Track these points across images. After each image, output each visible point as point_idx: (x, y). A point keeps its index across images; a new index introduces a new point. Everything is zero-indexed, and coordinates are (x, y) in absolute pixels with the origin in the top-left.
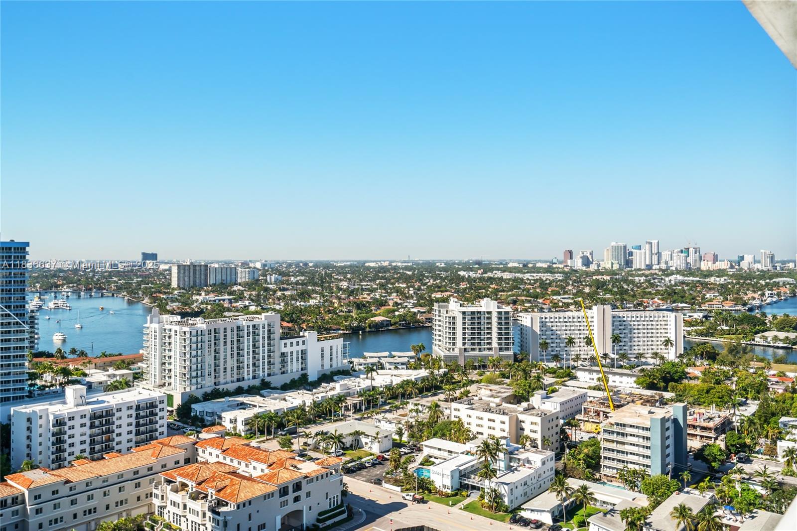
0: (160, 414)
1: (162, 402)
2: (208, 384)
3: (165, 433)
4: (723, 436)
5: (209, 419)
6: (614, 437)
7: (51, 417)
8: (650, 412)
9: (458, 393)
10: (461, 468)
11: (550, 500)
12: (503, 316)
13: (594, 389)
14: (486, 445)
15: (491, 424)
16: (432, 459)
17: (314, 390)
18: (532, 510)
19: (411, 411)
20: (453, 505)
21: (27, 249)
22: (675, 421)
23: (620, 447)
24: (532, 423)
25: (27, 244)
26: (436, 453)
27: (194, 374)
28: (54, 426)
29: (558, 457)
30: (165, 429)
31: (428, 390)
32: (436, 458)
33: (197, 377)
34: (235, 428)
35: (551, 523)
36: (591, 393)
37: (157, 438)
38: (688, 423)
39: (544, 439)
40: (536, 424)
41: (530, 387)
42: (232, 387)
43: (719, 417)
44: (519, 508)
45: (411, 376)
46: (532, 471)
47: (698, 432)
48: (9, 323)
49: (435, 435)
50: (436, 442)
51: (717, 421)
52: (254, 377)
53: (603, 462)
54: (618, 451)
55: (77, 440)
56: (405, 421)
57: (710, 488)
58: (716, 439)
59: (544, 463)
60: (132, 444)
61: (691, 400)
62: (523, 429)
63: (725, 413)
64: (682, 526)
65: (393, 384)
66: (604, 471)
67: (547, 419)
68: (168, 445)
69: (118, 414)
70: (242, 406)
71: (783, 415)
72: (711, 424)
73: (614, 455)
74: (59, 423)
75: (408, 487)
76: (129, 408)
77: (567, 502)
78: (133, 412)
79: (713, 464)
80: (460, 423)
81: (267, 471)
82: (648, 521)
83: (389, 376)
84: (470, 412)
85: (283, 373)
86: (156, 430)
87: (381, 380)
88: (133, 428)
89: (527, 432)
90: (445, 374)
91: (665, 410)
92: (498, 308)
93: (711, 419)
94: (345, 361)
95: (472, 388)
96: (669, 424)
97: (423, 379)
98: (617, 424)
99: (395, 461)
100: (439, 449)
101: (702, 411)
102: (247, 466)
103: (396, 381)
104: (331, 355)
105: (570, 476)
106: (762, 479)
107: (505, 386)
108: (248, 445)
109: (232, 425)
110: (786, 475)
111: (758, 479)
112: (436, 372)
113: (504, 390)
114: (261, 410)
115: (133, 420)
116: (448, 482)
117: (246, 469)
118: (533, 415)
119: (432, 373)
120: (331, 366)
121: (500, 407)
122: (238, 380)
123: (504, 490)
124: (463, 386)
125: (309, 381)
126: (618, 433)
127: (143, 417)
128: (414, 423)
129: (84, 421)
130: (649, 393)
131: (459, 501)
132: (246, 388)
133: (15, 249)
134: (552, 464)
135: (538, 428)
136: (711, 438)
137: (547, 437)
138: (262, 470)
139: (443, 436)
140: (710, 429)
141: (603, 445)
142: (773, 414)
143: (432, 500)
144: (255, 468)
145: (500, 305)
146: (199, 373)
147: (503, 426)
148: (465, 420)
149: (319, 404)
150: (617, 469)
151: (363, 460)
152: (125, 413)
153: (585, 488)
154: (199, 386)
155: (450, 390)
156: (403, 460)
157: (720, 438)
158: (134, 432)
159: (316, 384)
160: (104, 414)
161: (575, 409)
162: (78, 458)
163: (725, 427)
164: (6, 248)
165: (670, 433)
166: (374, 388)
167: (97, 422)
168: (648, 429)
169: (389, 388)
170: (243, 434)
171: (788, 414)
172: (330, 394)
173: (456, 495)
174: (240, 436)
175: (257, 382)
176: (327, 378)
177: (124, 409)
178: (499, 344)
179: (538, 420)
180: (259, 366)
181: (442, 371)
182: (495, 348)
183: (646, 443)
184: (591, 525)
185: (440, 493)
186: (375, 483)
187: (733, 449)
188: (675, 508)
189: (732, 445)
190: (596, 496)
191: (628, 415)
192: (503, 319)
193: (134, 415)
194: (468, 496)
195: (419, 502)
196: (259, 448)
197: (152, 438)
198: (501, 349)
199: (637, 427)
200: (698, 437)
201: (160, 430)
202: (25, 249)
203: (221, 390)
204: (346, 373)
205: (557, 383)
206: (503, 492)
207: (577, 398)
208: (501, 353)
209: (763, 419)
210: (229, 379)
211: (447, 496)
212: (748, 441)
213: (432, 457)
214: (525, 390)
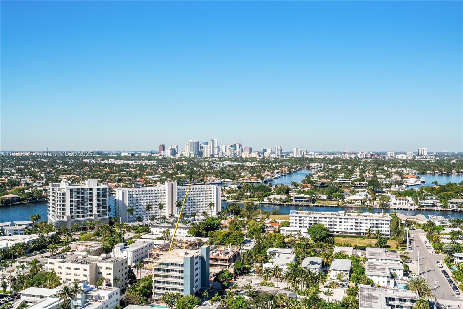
4: (233, 264)
6: (161, 273)
8: (186, 253)
9: (60, 250)
12: (101, 192)
13: (160, 239)
14: (66, 289)
15: (77, 272)
16: (28, 304)
19: (17, 267)
22: (202, 258)
23: (165, 280)
24: (107, 268)
26: (31, 299)
29: (123, 291)
31: (38, 249)
32: (30, 303)
36: (156, 242)
38: (211, 257)
39: (115, 279)
40: (110, 268)
41: (114, 241)
43: (232, 251)
45: (24, 239)
46: (101, 304)
47: (219, 263)
49: (32, 285)
50: (32, 290)
51: (231, 254)
53: (154, 291)
54: (164, 282)
56: (8, 276)
57: (218, 300)
58: (229, 266)
59: (110, 297)
61: (218, 242)
62: (100, 273)
63: (236, 249)
65: (9, 246)
66: (154, 297)
67: (119, 264)
71: (270, 247)
72: (227, 257)
73: (161, 285)
79: (224, 283)
80: (53, 273)
83: (6, 241)
84: (61, 264)
89: (104, 275)
90: (53, 236)
91: (196, 251)
92: (98, 185)
93: (227, 253)
95: (73, 246)
96: (198, 260)
97: (34, 241)
98: (163, 264)
100: (34, 296)
103: (11, 244)
105: (130, 304)
106: (247, 290)
107: (98, 242)
110: (263, 286)
111: (245, 290)
112: (45, 235)
113: (95, 245)
118: (108, 262)
119: (42, 236)
121: (86, 258)
124: (66, 245)
126: (164, 270)
128: (16, 277)
130: (194, 239)
134: (118, 297)
135: (111, 272)
136: (226, 266)
137: (118, 277)
139: (39, 285)
140: (226, 260)
141: (154, 279)
142: (265, 247)
145: (99, 184)
147: (85, 273)
148: (57, 270)
150: (162, 294)
155: (53, 248)
157: (231, 265)
161: (144, 254)
163: (235, 258)
165: (199, 266)
168: (182, 265)
169: (4, 250)
171: (272, 246)
178: (98, 211)
179: (111, 265)
181: (51, 234)
182: (95, 214)
183: (181, 275)
187: (238, 272)
189: (238, 269)
191: (172, 256)
192: (101, 193)
198: (99, 215)
199: (176, 265)
200: (219, 267)
205: (135, 237)
207: (145, 247)
208: (99, 218)
209: (257, 251)
212: (247, 266)
213: (27, 302)
214: (110, 244)
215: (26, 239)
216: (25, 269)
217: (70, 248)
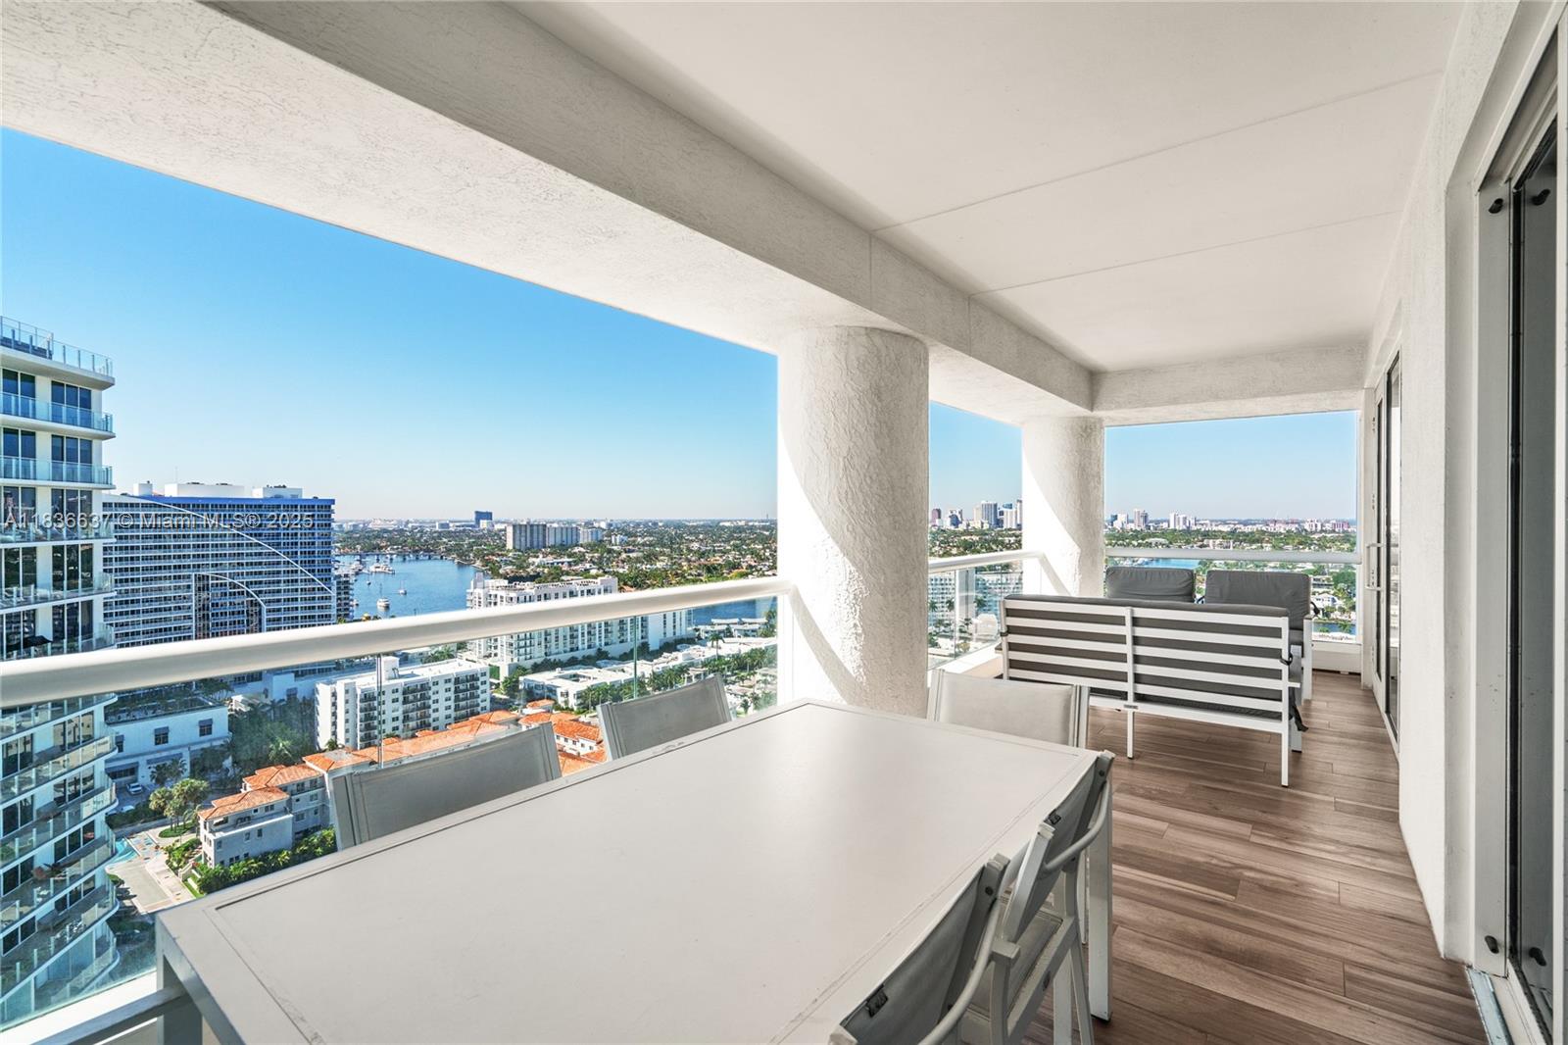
0: (482, 688)
1: (484, 674)
2: (538, 654)
3: (488, 707)
5: (539, 692)
7: (359, 692)
17: (655, 661)
19: (758, 682)
21: (333, 507)
25: (333, 502)
27: (522, 643)
28: (361, 701)
30: (487, 704)
33: (525, 646)
34: (566, 702)
37: (478, 713)
42: (564, 657)
45: (760, 643)
48: (314, 589)
52: (589, 647)
55: (388, 716)
60: (451, 720)
68: (488, 722)
69: (434, 688)
70: (575, 678)
74: (368, 698)
76: (448, 681)
78: (452, 686)
81: (595, 749)
85: (622, 642)
86: (478, 705)
87: (729, 648)
88: (452, 703)
94: (690, 629)
102: (574, 743)
103: (745, 650)
104: (674, 621)
108: (576, 720)
109: (563, 699)
114: (595, 682)
115: (451, 694)
117: (574, 747)
120: (674, 634)
122: (572, 650)
125: (651, 649)
127: (464, 691)
128: (760, 695)
129: (396, 695)
132: (580, 658)
138: (591, 748)
144: (582, 745)
146: (528, 642)
149: (658, 676)
152: (442, 687)
154: (528, 656)
158: (453, 707)
159: (657, 654)
160: (419, 687)
162: (388, 736)
164: (309, 507)
166: (720, 657)
167: (411, 697)
169: (737, 657)
170: (575, 708)
172: (671, 665)
174: (572, 710)
175: (592, 652)
176: (670, 646)
177: (441, 682)
180: (595, 635)
193: (453, 689)
196: (589, 724)
197: (473, 714)
201: (482, 705)
202: (330, 507)
203: (552, 660)
204: (690, 641)
210: (561, 648)
216: (769, 686)
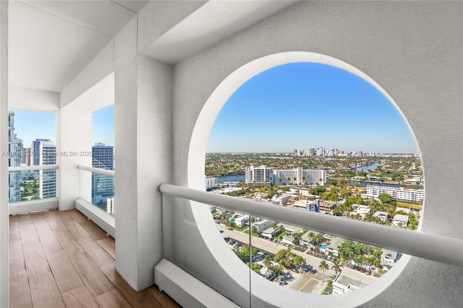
4: (333, 210)
8: (307, 202)
9: (250, 195)
10: (245, 219)
11: (271, 230)
12: (267, 171)
13: (295, 194)
16: (238, 216)
18: (266, 233)
20: (241, 231)
22: (316, 205)
26: (239, 214)
31: (241, 194)
32: (239, 216)
35: (271, 237)
36: (293, 195)
38: (320, 205)
41: (273, 193)
43: (332, 204)
44: (262, 233)
47: (325, 209)
51: (331, 205)
58: (330, 211)
61: (324, 198)
64: (311, 239)
65: (231, 192)
71: (354, 204)
72: (329, 206)
75: (228, 225)
77: (277, 231)
82: (301, 238)
83: (229, 190)
87: (227, 190)
90: (247, 189)
91: (313, 202)
92: (266, 168)
93: (329, 204)
94: (216, 185)
95: (255, 194)
96: (313, 206)
97: (240, 191)
98: (296, 206)
99: (224, 216)
101: (327, 202)
104: (211, 183)
112: (244, 188)
113: (265, 194)
116: (240, 224)
118: (271, 202)
119: (243, 189)
123: (257, 227)
124: (252, 193)
130: (311, 196)
131: (243, 230)
133: (100, 148)
140: (329, 208)
142: (351, 203)
143: (235, 229)
145: (267, 167)
151: (216, 216)
153: (282, 226)
155: (247, 194)
156: (227, 217)
157: (331, 211)
161: (287, 201)
163: (334, 207)
165: (314, 209)
168: (305, 208)
169: (229, 193)
171: (356, 203)
173: (243, 228)
181: (246, 188)
182: (265, 181)
184: (284, 239)
185: (238, 227)
186: (218, 223)
187: (335, 215)
188: (309, 233)
189: (335, 213)
190: (286, 229)
191: (300, 203)
194: (247, 228)
195: (230, 230)
198: (266, 181)
199: (302, 207)
200: (325, 211)
204: (215, 188)
205: (283, 192)
206: (257, 228)
207: (288, 197)
208: (267, 182)
209: (347, 205)
211: (240, 228)
212: (340, 212)
213: (237, 215)
214: (271, 194)
215: (237, 189)
217: (254, 195)
